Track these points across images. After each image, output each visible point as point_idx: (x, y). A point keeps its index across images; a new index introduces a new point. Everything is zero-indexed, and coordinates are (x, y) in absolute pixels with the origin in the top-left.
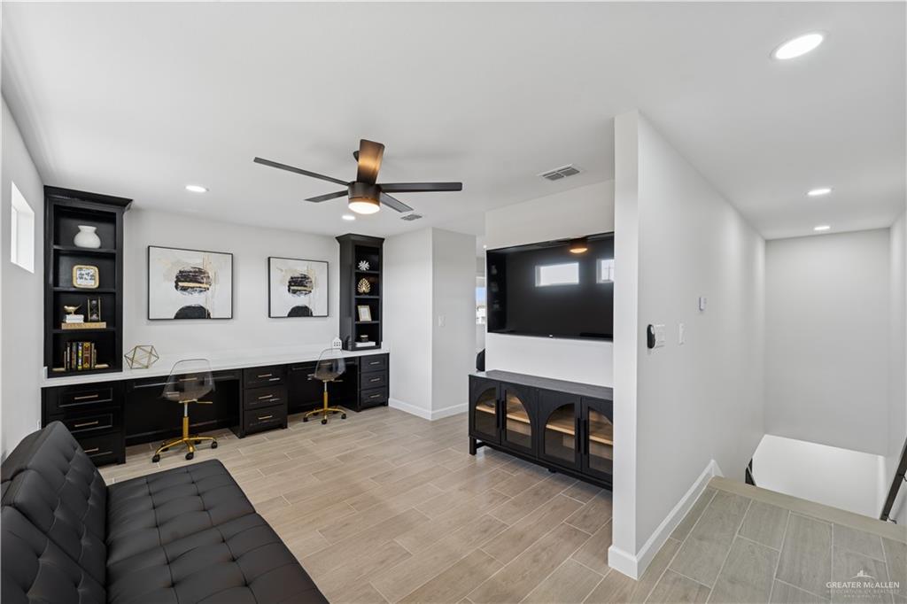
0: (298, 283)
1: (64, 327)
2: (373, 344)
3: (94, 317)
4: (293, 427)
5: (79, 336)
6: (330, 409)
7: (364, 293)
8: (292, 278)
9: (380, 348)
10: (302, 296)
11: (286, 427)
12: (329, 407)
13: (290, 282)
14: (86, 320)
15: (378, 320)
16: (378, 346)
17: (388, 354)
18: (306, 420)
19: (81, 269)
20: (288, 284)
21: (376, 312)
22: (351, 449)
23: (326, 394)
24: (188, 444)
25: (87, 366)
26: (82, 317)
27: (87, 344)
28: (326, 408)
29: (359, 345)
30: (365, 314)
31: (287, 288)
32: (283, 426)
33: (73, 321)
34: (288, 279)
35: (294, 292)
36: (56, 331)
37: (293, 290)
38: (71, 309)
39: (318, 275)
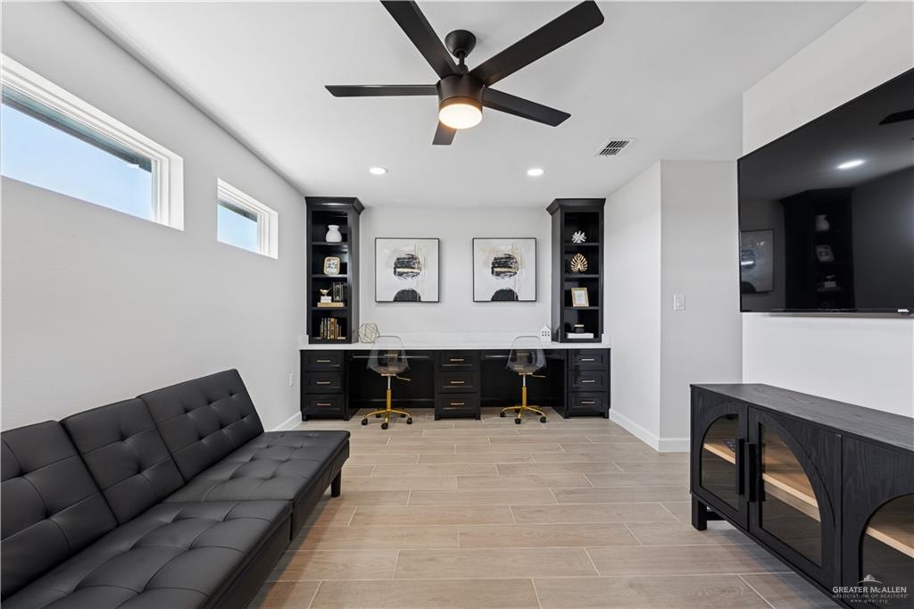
0: (503, 264)
1: (319, 305)
2: (591, 336)
3: (338, 298)
4: (485, 421)
5: (328, 313)
6: (528, 408)
7: (580, 272)
8: (495, 259)
9: (600, 341)
10: (507, 279)
11: (479, 419)
12: (528, 404)
13: (493, 264)
14: (333, 301)
15: (597, 305)
16: (597, 338)
17: (609, 350)
18: (503, 415)
19: (329, 260)
20: (491, 266)
21: (595, 297)
22: (522, 460)
23: (524, 389)
24: (387, 415)
25: (332, 337)
26: (330, 298)
27: (332, 320)
28: (524, 406)
29: (571, 336)
30: (580, 298)
31: (490, 270)
32: (476, 416)
33: (326, 301)
34: (492, 260)
35: (498, 274)
36: (315, 308)
37: (497, 272)
38: (325, 292)
39: (524, 254)
